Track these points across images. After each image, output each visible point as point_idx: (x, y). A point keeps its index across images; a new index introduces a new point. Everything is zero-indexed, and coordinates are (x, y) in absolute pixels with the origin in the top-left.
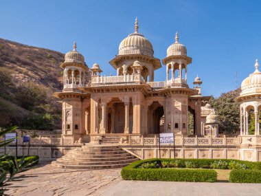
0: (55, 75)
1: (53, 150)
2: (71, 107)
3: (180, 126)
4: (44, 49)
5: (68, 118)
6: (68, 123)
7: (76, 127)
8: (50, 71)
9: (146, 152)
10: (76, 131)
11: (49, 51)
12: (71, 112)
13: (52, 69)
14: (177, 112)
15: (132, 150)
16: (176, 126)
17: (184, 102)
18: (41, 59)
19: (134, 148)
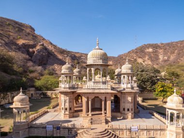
0: (14, 38)
1: (69, 131)
2: (68, 98)
3: (130, 110)
4: (3, 18)
5: (66, 104)
6: (66, 107)
7: (70, 109)
8: (9, 35)
9: (121, 132)
10: (71, 111)
11: (8, 20)
12: (68, 101)
13: (11, 34)
14: (129, 102)
15: (113, 131)
16: (128, 110)
17: (132, 97)
18: (2, 26)
19: (114, 130)
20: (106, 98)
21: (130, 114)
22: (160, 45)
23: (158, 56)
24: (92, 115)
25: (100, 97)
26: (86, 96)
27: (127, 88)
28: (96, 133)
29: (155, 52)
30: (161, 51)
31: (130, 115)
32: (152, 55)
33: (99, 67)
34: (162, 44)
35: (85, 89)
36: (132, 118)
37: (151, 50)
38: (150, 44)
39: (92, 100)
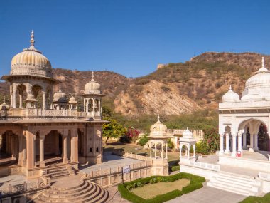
3: (100, 150)
9: (104, 181)
14: (98, 139)
15: (94, 181)
16: (97, 150)
19: (95, 179)
20: (70, 131)
21: (100, 155)
22: (75, 72)
23: (72, 88)
24: (46, 164)
25: (60, 131)
26: (36, 131)
27: (96, 117)
28: (75, 188)
29: (68, 82)
30: (75, 81)
31: (99, 157)
32: (65, 86)
33: (40, 83)
34: (78, 72)
35: (34, 117)
36: (102, 162)
37: (62, 78)
38: (60, 70)
39: (46, 136)
